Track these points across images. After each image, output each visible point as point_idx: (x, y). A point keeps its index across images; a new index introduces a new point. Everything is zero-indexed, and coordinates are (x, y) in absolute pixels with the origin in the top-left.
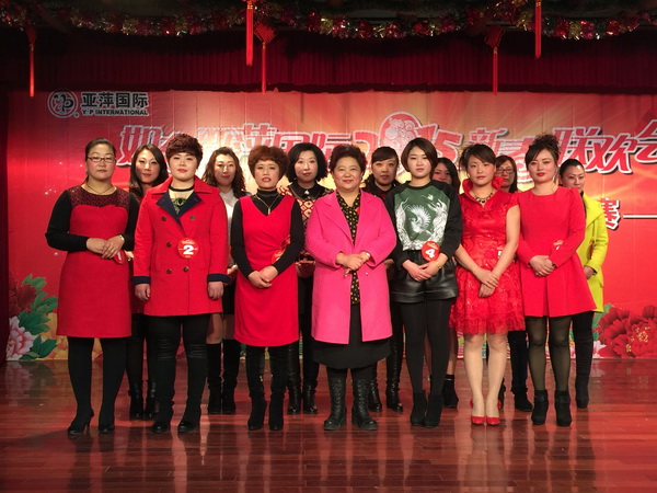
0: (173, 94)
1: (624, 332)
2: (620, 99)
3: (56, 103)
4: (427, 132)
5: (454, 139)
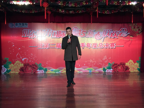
0: (33, 23)
1: (116, 67)
2: (116, 24)
3: (10, 25)
4: (80, 30)
5: (85, 32)
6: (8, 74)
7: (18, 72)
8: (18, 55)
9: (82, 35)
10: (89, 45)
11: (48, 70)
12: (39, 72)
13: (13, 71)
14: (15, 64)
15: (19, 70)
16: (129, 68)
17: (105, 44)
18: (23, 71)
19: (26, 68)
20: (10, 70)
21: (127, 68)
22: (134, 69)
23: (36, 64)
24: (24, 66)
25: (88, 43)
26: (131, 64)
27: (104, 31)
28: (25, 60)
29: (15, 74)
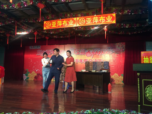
4: (75, 50)
5: (79, 50)
6: (27, 80)
7: (33, 79)
8: (34, 67)
9: (77, 53)
10: (81, 61)
13: (30, 78)
14: (32, 73)
15: (34, 77)
16: (115, 81)
17: (94, 60)
18: (36, 78)
19: (38, 77)
20: (28, 78)
21: (112, 80)
22: (119, 81)
24: (37, 75)
25: (81, 59)
26: (116, 76)
27: (94, 49)
28: (38, 71)
29: (31, 80)
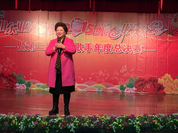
0: (11, 11)
1: (142, 85)
5: (93, 26)
9: (89, 30)
11: (32, 85)
12: (19, 88)
16: (164, 88)
17: (125, 46)
21: (160, 86)
22: (172, 89)
23: (15, 74)
